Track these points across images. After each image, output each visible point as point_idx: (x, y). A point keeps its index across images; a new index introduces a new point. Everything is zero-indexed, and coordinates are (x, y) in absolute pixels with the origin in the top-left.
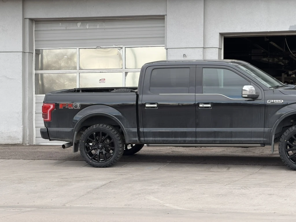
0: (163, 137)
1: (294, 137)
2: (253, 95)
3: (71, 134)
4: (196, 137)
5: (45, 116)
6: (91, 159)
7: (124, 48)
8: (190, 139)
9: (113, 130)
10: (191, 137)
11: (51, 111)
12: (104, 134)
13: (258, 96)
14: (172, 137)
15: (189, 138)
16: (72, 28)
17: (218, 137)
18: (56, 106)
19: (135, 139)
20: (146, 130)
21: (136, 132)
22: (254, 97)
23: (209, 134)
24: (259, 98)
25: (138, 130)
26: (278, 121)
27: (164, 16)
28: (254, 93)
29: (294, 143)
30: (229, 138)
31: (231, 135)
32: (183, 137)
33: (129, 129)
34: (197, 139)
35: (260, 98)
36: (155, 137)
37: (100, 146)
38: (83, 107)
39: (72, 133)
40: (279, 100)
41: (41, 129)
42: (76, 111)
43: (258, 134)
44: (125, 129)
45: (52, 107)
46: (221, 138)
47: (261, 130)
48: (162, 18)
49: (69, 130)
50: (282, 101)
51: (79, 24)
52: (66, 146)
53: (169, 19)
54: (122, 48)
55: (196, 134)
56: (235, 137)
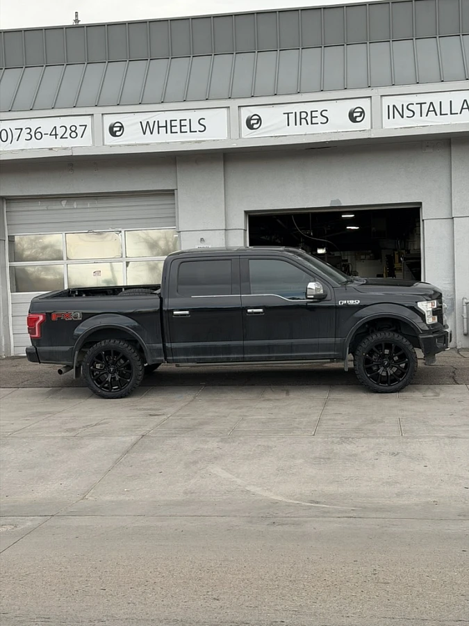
0: (199, 355)
1: (374, 349)
2: (320, 295)
3: (69, 355)
4: (244, 354)
5: (31, 331)
6: (100, 388)
7: (123, 232)
8: (236, 356)
9: (129, 348)
10: (238, 354)
11: (40, 324)
12: (117, 353)
13: (327, 295)
14: (211, 355)
15: (234, 354)
16: (54, 207)
17: (273, 353)
18: (48, 316)
19: (159, 358)
20: (175, 345)
21: (161, 349)
22: (320, 298)
23: (261, 349)
24: (327, 299)
25: (164, 346)
26: (354, 329)
27: (173, 190)
28: (322, 292)
29: (374, 357)
30: (288, 353)
31: (291, 348)
32: (226, 354)
33: (151, 345)
34: (246, 356)
35: (328, 297)
36: (187, 356)
37: (112, 369)
38: (86, 316)
39: (72, 353)
40: (354, 300)
41: (27, 349)
42: (76, 323)
43: (328, 347)
44: (146, 346)
45: (41, 318)
46: (277, 353)
47: (332, 340)
48: (171, 193)
49: (67, 348)
50: (359, 302)
51: (64, 203)
52: (63, 370)
53: (181, 195)
54: (121, 232)
55: (243, 349)
56: (297, 352)
